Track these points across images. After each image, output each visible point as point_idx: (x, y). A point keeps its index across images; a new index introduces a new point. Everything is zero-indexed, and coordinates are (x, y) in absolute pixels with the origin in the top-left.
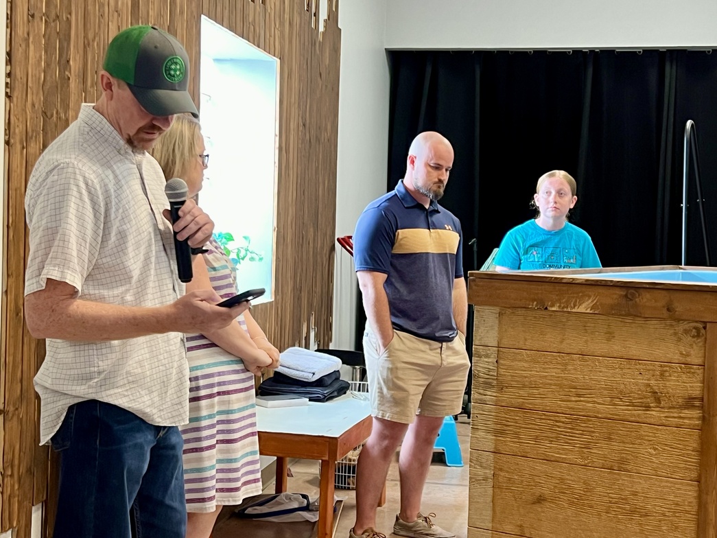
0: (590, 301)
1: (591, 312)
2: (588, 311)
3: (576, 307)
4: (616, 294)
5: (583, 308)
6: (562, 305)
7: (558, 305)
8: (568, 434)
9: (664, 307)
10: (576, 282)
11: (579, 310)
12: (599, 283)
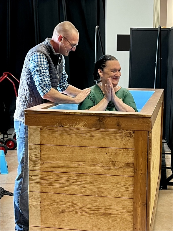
0: (83, 122)
1: (84, 127)
2: (82, 127)
3: (77, 125)
4: (94, 119)
5: (80, 126)
6: (70, 125)
7: (68, 125)
8: (75, 182)
9: (116, 124)
10: (76, 114)
11: (78, 127)
12: (87, 114)
